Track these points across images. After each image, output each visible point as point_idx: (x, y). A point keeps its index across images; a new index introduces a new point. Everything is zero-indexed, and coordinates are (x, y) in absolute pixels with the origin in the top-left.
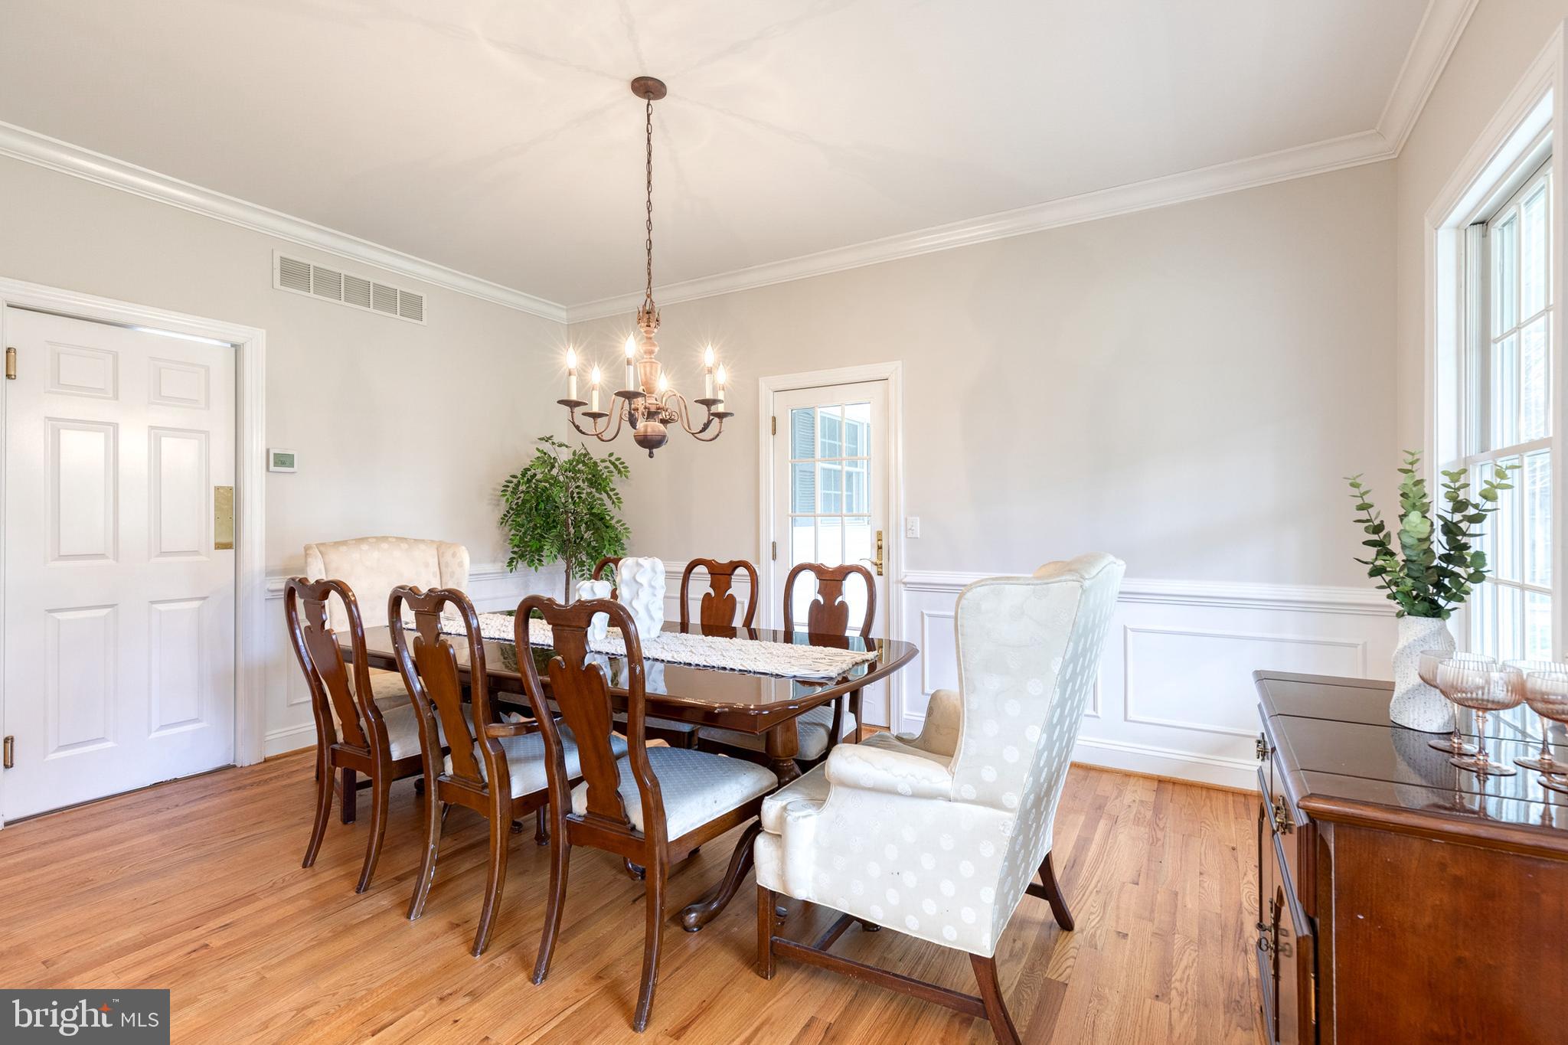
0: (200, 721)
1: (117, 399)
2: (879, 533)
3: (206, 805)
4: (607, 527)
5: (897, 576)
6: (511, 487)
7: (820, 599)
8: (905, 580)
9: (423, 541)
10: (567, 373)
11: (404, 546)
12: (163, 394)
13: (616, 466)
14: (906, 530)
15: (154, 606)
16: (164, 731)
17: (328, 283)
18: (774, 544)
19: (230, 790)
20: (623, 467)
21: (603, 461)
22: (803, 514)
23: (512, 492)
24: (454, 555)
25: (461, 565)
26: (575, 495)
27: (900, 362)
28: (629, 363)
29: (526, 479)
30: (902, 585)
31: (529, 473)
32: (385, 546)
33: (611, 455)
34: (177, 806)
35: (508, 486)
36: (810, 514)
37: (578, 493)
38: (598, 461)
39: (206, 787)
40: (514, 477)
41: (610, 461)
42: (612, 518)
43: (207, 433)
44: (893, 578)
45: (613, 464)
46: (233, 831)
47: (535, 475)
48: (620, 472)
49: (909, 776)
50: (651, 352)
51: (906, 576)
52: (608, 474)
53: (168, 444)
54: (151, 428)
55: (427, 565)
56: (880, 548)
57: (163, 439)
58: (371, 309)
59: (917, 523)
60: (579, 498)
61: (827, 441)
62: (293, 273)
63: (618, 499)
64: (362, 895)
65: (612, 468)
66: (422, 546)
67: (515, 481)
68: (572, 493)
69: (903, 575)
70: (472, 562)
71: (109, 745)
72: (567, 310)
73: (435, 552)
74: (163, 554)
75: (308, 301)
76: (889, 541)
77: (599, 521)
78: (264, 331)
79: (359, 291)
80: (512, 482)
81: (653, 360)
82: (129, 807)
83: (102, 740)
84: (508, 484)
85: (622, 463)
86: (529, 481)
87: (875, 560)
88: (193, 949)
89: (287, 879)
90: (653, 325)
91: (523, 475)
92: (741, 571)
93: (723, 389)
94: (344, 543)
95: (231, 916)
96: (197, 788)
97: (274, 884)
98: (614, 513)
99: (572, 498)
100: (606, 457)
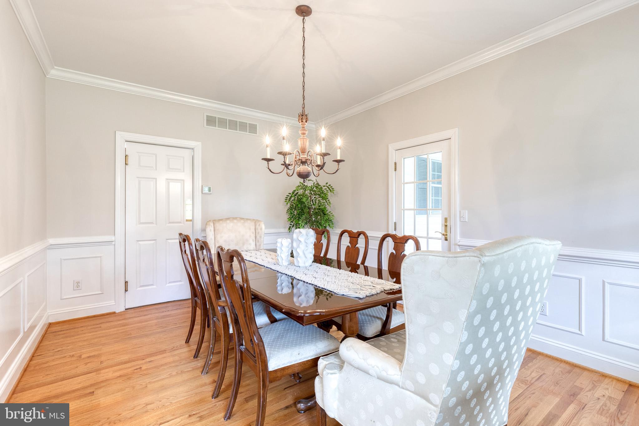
0: (182, 282)
1: (156, 170)
2: (446, 220)
3: (175, 312)
4: (325, 214)
5: (455, 242)
6: (288, 199)
7: (394, 252)
8: (459, 244)
9: (250, 219)
10: (266, 146)
11: (242, 221)
12: (170, 167)
13: (329, 188)
14: (460, 218)
15: (168, 240)
16: (171, 284)
17: (222, 123)
18: (395, 223)
19: (185, 308)
20: (332, 189)
21: (324, 186)
22: (419, 209)
23: (289, 200)
24: (259, 225)
25: (261, 229)
26: (314, 201)
27: (457, 129)
28: (284, 139)
29: (294, 195)
30: (458, 247)
31: (295, 192)
32: (235, 221)
33: (327, 183)
34: (168, 311)
35: (287, 198)
36: (425, 209)
37: (315, 200)
38: (322, 186)
39: (180, 305)
40: (290, 194)
41: (327, 186)
42: (327, 211)
43: (183, 180)
44: (453, 242)
45: (328, 187)
46: (176, 324)
47: (298, 193)
48: (331, 191)
49: (375, 367)
50: (304, 134)
51: (459, 241)
52: (326, 192)
53: (172, 184)
54: (167, 179)
55: (250, 229)
56: (446, 226)
57: (170, 183)
58: (238, 131)
59: (466, 214)
60: (315, 202)
61: (436, 173)
62: (211, 121)
63: (330, 202)
64: (196, 359)
65: (328, 189)
66: (249, 221)
67: (290, 195)
68: (313, 200)
69: (458, 241)
70: (265, 228)
71: (154, 287)
72: (315, 124)
73: (254, 224)
74: (170, 223)
75: (216, 130)
76: (451, 223)
77: (322, 212)
78: (201, 143)
79: (233, 125)
80: (289, 196)
81: (305, 137)
82: (157, 309)
83: (152, 285)
84: (288, 197)
85: (331, 187)
86: (295, 195)
87: (444, 232)
88: (136, 369)
89: (178, 346)
90: (304, 121)
91: (293, 193)
92: (362, 236)
93: (340, 149)
94: (221, 220)
95: (154, 358)
96: (177, 305)
97: (174, 347)
98: (329, 209)
99: (313, 202)
100: (325, 184)
